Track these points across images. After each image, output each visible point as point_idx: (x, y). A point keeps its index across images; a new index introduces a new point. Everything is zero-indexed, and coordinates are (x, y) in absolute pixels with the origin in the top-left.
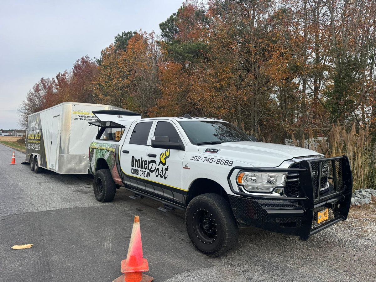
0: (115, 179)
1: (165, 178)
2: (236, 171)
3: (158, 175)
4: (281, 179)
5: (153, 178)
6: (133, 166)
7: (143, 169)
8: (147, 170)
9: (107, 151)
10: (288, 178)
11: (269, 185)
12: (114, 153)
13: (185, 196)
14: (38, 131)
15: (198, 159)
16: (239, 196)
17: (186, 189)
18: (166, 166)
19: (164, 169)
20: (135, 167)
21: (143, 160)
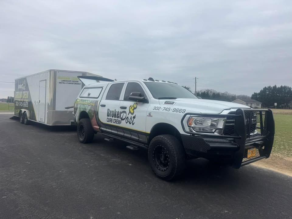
1: (133, 124)
2: (188, 116)
3: (128, 122)
5: (123, 124)
6: (108, 116)
9: (88, 105)
11: (212, 127)
12: (94, 107)
13: (148, 137)
14: (26, 92)
15: (158, 109)
16: (189, 135)
17: (149, 131)
18: (134, 115)
19: (132, 117)
20: (110, 116)
21: (116, 111)
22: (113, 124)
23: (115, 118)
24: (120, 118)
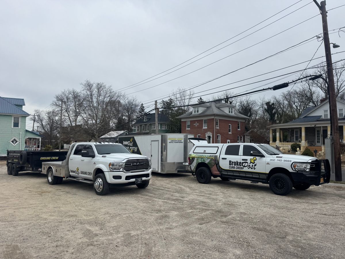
0: (214, 172)
1: (254, 169)
2: (294, 163)
3: (250, 168)
4: (309, 166)
5: (246, 169)
6: (230, 165)
7: (238, 166)
8: (241, 166)
9: (207, 158)
10: (311, 166)
11: (305, 168)
12: (214, 160)
13: (267, 175)
14: (134, 147)
15: (274, 160)
16: (295, 172)
17: (268, 172)
18: (255, 164)
19: (253, 165)
20: (232, 165)
21: (238, 162)
22: (235, 169)
23: (237, 166)
24: (242, 166)
